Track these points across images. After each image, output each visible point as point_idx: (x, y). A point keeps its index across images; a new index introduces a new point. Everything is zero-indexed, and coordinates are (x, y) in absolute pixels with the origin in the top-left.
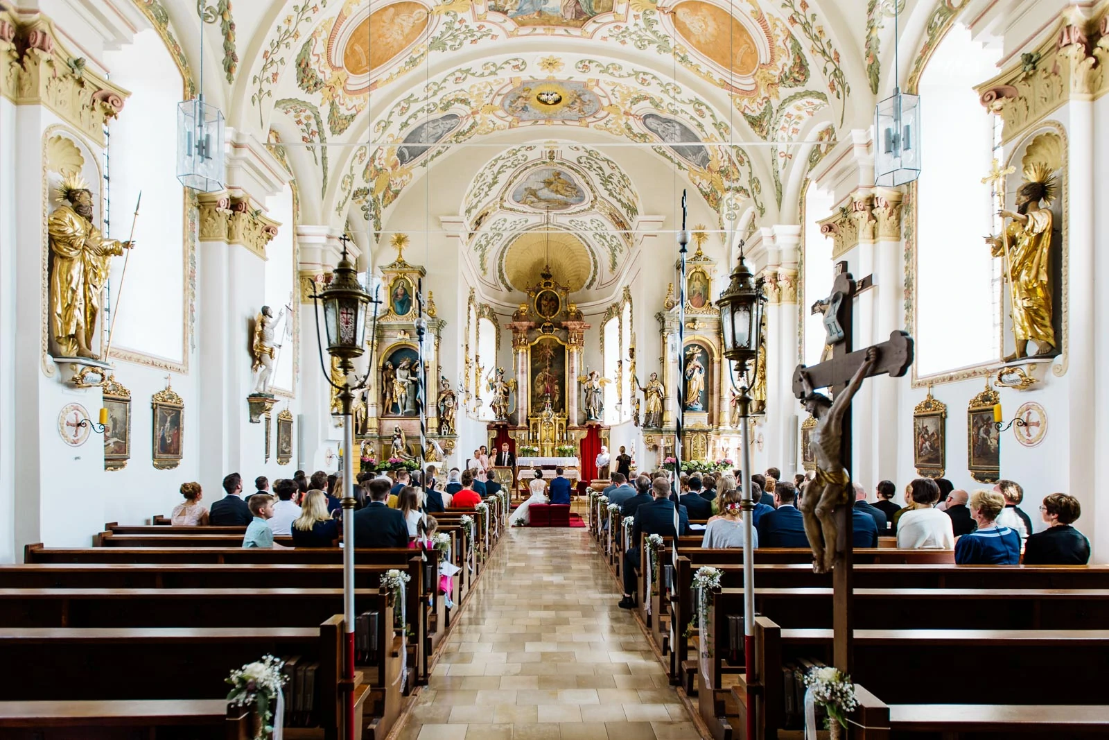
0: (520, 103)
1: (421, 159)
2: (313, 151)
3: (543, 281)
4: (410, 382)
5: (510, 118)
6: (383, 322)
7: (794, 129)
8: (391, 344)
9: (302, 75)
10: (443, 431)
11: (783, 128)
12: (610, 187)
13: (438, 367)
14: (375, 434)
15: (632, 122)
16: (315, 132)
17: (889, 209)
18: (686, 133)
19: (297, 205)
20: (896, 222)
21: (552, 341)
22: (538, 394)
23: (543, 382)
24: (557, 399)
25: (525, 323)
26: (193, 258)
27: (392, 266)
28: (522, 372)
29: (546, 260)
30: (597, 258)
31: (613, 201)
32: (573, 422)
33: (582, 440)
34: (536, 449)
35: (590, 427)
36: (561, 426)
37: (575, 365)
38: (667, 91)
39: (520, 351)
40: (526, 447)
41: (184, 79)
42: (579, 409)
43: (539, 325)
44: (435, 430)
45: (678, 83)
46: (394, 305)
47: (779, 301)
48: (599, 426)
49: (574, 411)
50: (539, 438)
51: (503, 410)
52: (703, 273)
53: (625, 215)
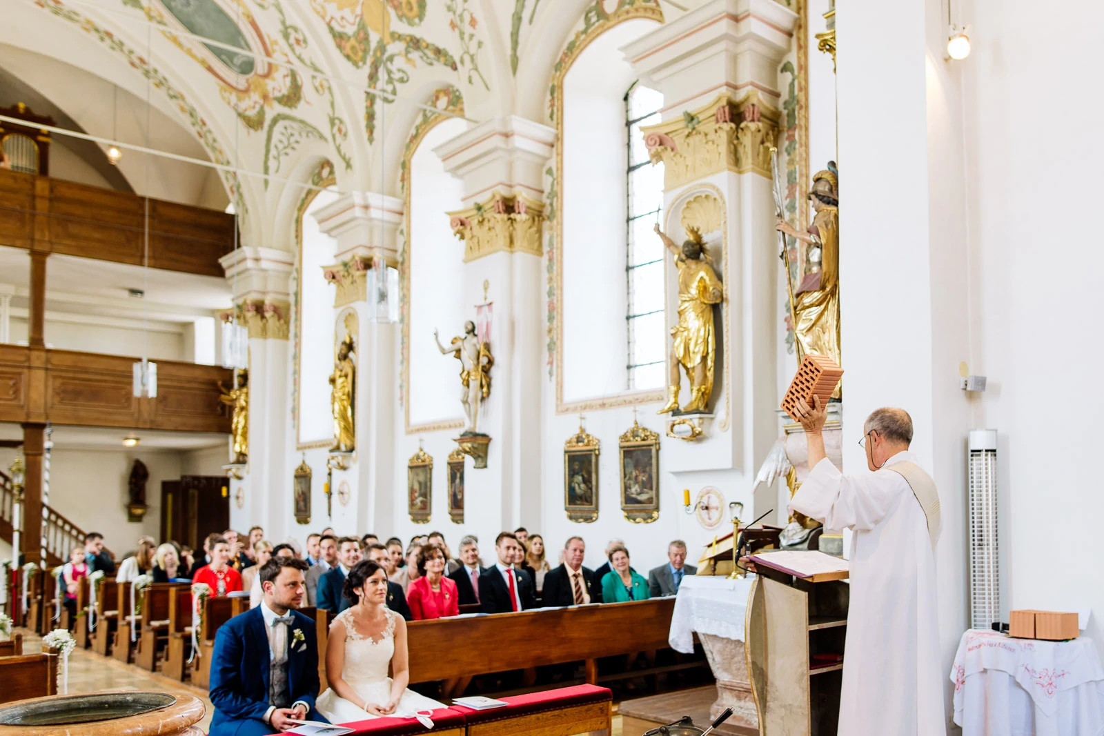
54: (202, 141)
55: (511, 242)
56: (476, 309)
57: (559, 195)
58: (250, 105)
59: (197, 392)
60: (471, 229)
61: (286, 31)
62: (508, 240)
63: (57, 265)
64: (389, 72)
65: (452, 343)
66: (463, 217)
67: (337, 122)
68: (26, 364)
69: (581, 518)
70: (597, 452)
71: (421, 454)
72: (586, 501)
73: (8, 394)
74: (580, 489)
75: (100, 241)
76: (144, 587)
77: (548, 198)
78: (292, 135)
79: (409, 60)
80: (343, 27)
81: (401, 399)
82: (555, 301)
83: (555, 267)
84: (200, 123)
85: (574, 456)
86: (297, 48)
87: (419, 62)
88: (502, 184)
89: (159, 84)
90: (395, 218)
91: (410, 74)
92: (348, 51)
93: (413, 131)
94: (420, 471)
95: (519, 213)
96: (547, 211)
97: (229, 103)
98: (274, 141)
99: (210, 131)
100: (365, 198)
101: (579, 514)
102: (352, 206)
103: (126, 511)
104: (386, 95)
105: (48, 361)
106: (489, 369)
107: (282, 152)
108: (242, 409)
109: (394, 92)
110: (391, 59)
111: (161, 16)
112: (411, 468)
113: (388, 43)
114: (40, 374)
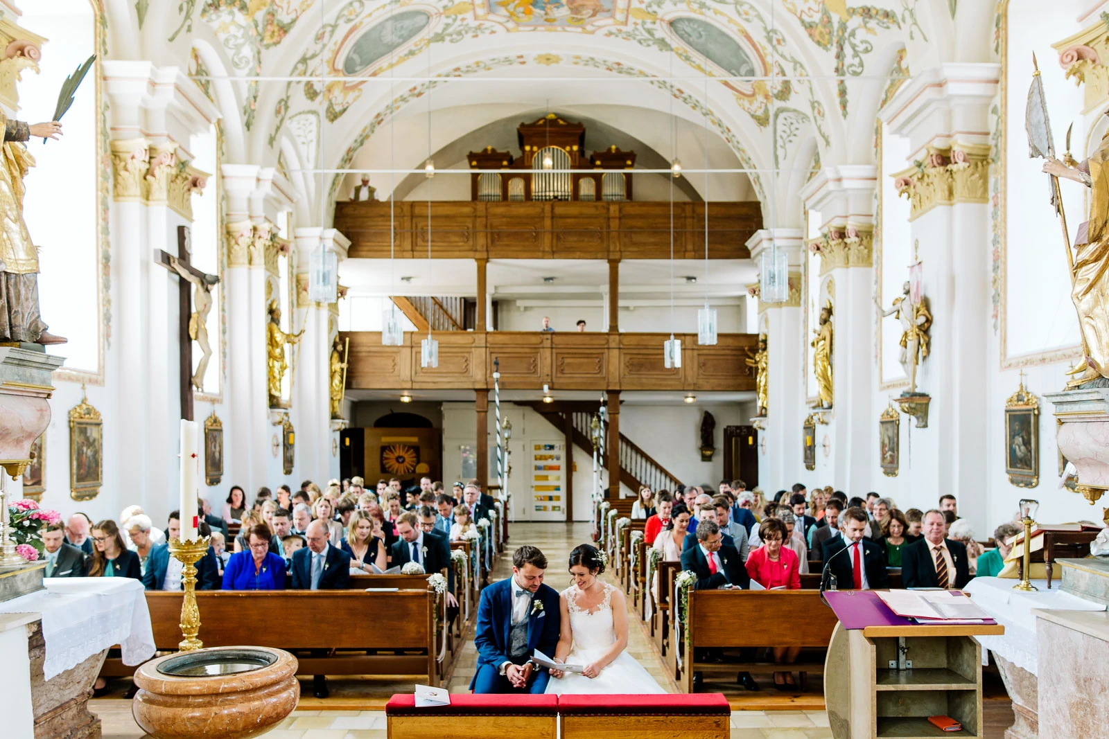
54: (730, 144)
55: (951, 193)
56: (909, 269)
57: (1003, 133)
58: (757, 106)
59: (730, 357)
60: (914, 187)
61: (770, 34)
62: (947, 193)
63: (626, 267)
64: (854, 47)
65: (894, 304)
66: (906, 176)
67: (816, 105)
68: (606, 346)
69: (1022, 482)
70: (1036, 412)
71: (890, 410)
72: (1027, 465)
73: (595, 369)
74: (1021, 451)
75: (655, 244)
76: (624, 527)
77: (993, 139)
78: (792, 124)
79: (869, 30)
80: (811, 17)
81: (876, 356)
82: (999, 250)
83: (999, 213)
84: (727, 131)
85: (1015, 415)
86: (779, 47)
87: (878, 29)
88: (937, 136)
89: (695, 107)
90: (869, 184)
91: (872, 42)
92: (818, 38)
93: (883, 96)
94: (889, 426)
95: (956, 163)
96: (992, 154)
97: (744, 109)
98: (779, 132)
99: (734, 136)
100: (837, 172)
101: (1019, 478)
102: (826, 182)
103: (700, 452)
104: (854, 68)
105: (620, 342)
106: (929, 328)
107: (787, 141)
108: (763, 369)
109: (861, 65)
110: (853, 34)
111: (686, 51)
112: (882, 423)
113: (847, 20)
114: (616, 352)
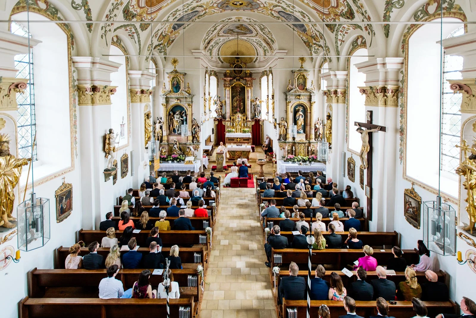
0: (225, 5)
1: (182, 27)
2: (134, 39)
3: (236, 60)
4: (180, 120)
5: (221, 10)
6: (168, 96)
7: (346, 32)
8: (172, 104)
9: (126, 15)
10: (194, 142)
11: (341, 31)
12: (264, 31)
13: (192, 114)
14: (166, 143)
15: (273, 12)
16: (134, 33)
17: (393, 93)
18: (296, 19)
19: (128, 61)
20: (396, 99)
21: (240, 85)
22: (234, 106)
23: (236, 102)
24: (242, 108)
25: (229, 79)
26: (75, 115)
27: (171, 73)
28: (228, 98)
29: (237, 51)
30: (258, 51)
31: (265, 36)
32: (249, 118)
33: (252, 125)
34: (234, 130)
35: (256, 120)
36: (244, 120)
37: (249, 95)
38: (289, 7)
39: (227, 89)
40: (230, 129)
41: (67, 35)
42: (251, 112)
43: (234, 78)
44: (191, 141)
45: (294, 5)
46: (173, 88)
47: (338, 102)
48: (259, 120)
49: (249, 114)
50: (235, 125)
51: (220, 113)
52: (304, 76)
53: (270, 42)
